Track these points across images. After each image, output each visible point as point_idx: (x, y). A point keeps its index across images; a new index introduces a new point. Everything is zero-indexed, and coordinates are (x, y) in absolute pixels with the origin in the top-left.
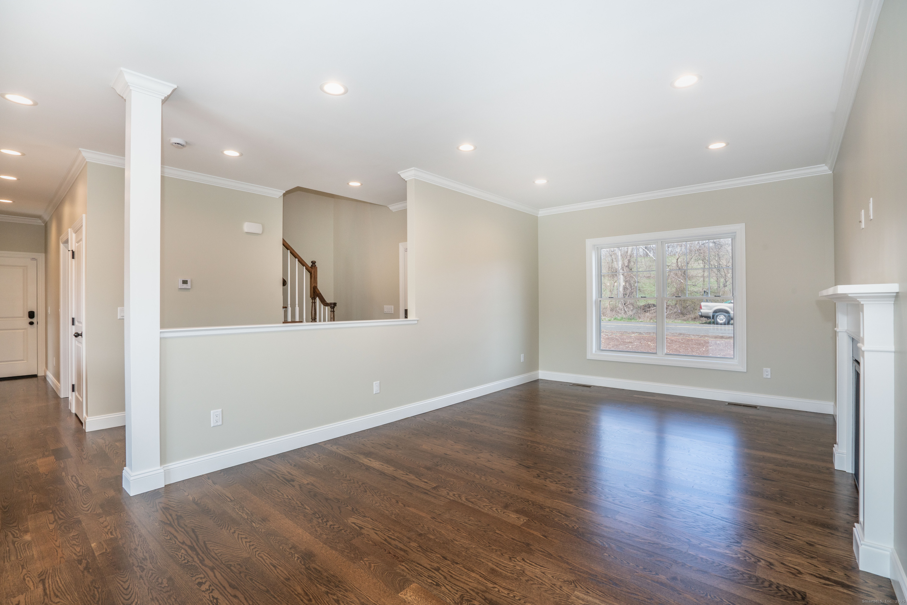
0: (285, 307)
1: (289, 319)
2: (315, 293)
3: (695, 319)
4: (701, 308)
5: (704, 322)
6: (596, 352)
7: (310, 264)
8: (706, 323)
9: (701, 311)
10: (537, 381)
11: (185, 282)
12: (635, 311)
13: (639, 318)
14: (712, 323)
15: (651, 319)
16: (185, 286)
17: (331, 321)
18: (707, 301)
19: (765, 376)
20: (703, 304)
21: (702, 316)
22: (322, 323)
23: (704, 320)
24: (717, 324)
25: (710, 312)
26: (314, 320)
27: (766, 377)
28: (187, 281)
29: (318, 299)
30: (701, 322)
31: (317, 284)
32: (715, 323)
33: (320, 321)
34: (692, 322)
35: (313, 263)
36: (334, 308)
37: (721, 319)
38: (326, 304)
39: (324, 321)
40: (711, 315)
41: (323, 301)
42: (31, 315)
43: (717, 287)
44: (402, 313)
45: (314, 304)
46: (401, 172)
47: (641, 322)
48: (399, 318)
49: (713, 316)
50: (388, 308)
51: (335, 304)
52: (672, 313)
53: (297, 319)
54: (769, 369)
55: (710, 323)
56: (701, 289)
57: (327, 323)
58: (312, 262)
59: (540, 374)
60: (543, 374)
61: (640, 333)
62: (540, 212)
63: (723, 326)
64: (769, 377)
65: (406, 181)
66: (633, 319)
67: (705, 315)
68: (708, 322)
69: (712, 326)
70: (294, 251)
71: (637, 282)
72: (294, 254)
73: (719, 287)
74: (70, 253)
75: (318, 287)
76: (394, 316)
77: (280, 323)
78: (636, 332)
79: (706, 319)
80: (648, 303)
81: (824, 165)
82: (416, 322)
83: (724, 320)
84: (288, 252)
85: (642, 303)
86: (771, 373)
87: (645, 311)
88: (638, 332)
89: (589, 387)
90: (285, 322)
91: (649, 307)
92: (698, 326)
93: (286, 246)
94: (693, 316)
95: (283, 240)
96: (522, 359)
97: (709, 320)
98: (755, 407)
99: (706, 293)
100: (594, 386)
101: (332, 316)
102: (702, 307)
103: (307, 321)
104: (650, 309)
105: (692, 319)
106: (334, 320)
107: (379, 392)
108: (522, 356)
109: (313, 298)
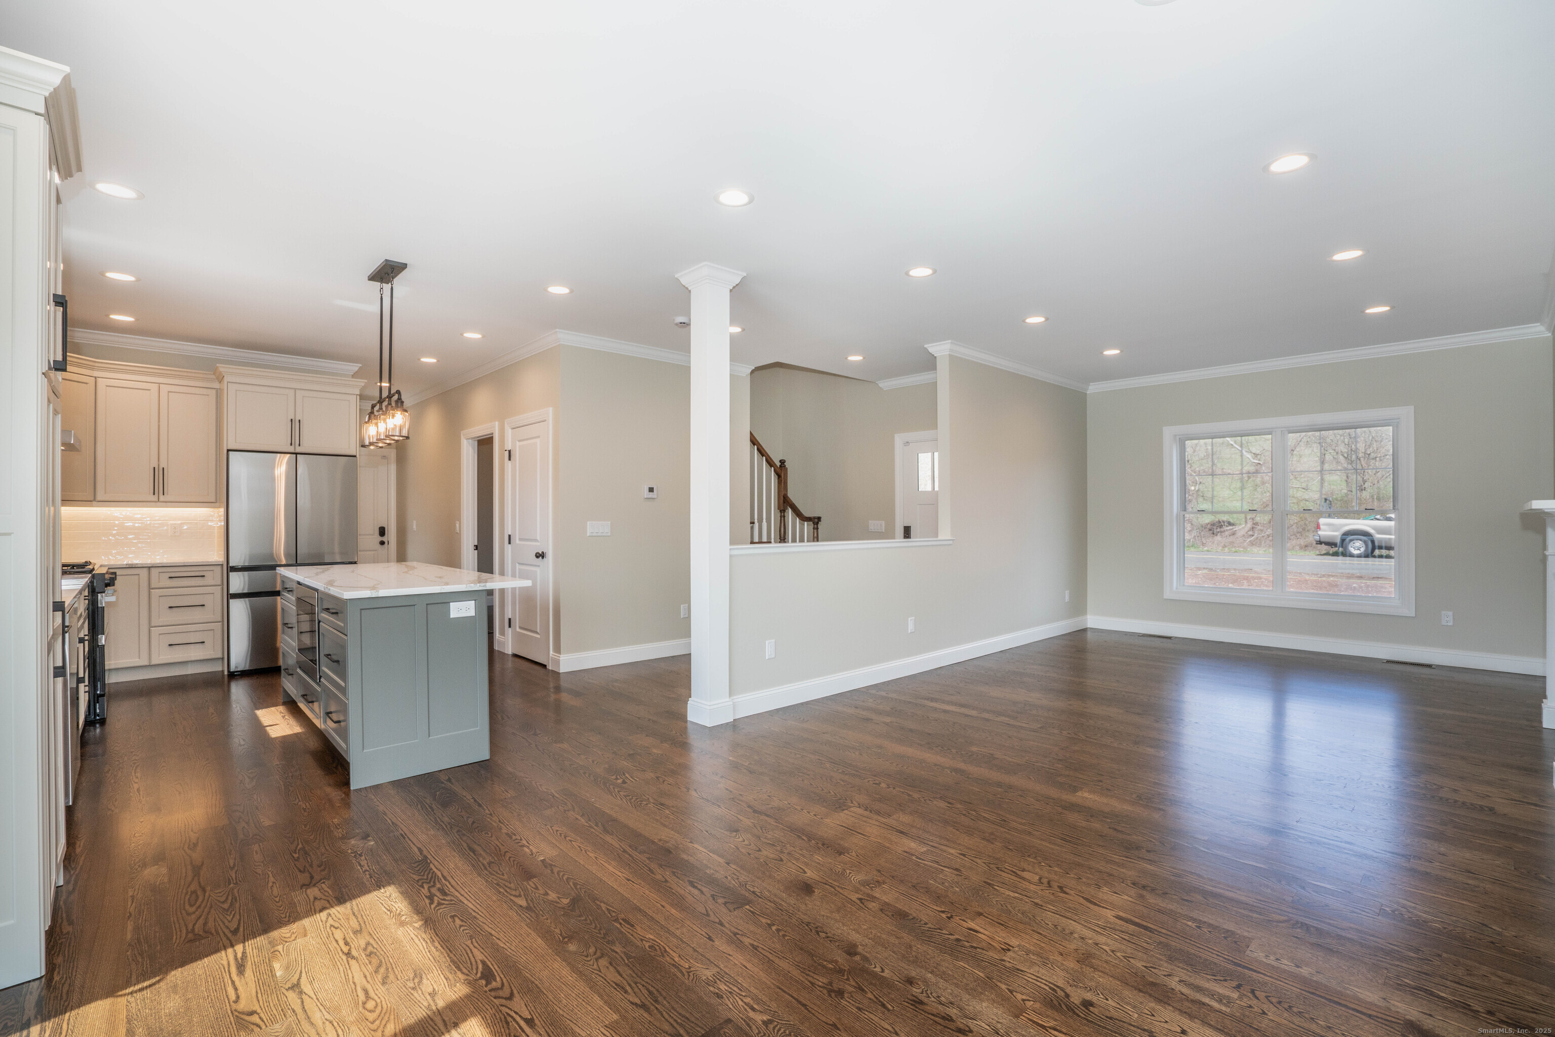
0: (752, 523)
1: (756, 539)
2: (785, 503)
3: (1306, 547)
4: (1318, 527)
5: (1324, 552)
6: (1177, 589)
7: (778, 464)
8: (1327, 554)
9: (1320, 533)
10: (1085, 630)
11: (651, 490)
12: (1194, 533)
13: (1203, 544)
14: (1340, 554)
15: (1224, 546)
16: (651, 495)
17: (813, 541)
18: (1329, 516)
19: (1444, 623)
20: (1322, 521)
21: (1320, 541)
22: (798, 544)
23: (1324, 548)
24: (1352, 555)
25: (1336, 536)
26: (783, 539)
27: (1446, 624)
28: (653, 488)
29: (790, 513)
30: (1318, 552)
31: (787, 491)
32: (1348, 554)
33: (794, 541)
34: (1302, 553)
35: (782, 462)
36: (817, 523)
37: (1357, 547)
38: (803, 518)
39: (800, 542)
40: (1338, 541)
41: (797, 513)
42: (382, 532)
43: (1346, 491)
44: (900, 531)
45: (783, 518)
46: (930, 345)
47: (1208, 551)
48: (894, 538)
49: (1343, 541)
50: (875, 525)
51: (819, 519)
52: (1263, 536)
53: (765, 539)
54: (1450, 613)
55: (1335, 554)
56: (1316, 496)
57: (806, 544)
58: (780, 461)
59: (1089, 620)
60: (1094, 621)
61: (1211, 570)
62: (1090, 387)
63: (1363, 559)
64: (1450, 624)
65: (936, 357)
66: (1192, 546)
67: (1327, 540)
68: (1331, 552)
69: (1340, 560)
70: (761, 446)
71: (1198, 483)
72: (762, 452)
73: (1351, 491)
74: (507, 453)
75: (789, 495)
76: (887, 534)
77: (746, 543)
78: (1204, 568)
79: (1326, 547)
80: (1217, 520)
81: (1539, 324)
82: (951, 542)
83: (1363, 550)
84: (754, 449)
85: (1207, 519)
86: (1454, 619)
87: (1213, 534)
88: (1207, 568)
89: (1170, 638)
90: (752, 543)
91: (1221, 527)
92: (1314, 559)
93: (754, 441)
94: (1302, 542)
95: (751, 433)
96: (1067, 599)
97: (1335, 549)
98: (1429, 666)
99: (1328, 501)
100: (1176, 638)
101: (816, 535)
102: (1321, 527)
103: (775, 542)
104: (1222, 530)
105: (1301, 548)
106: (818, 541)
107: (913, 631)
108: (1067, 592)
109: (782, 511)
